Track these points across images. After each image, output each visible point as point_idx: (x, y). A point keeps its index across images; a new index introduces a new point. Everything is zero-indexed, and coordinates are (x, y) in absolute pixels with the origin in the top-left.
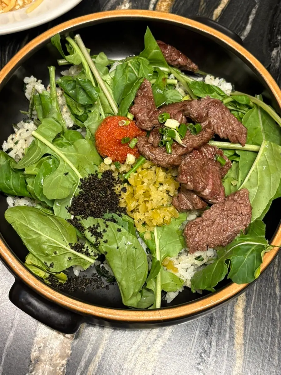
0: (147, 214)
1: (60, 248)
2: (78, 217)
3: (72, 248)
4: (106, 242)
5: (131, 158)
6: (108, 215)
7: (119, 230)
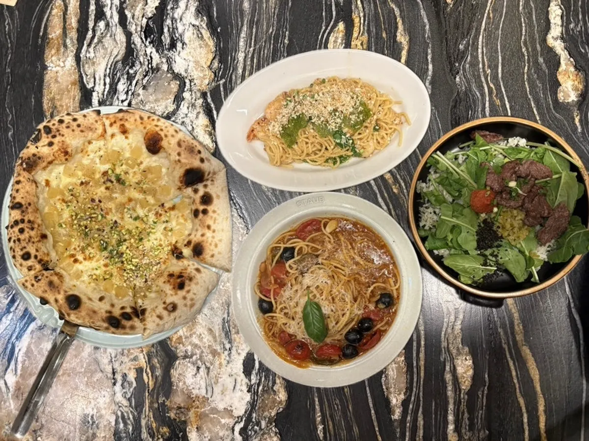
0: (515, 235)
1: (476, 268)
2: (482, 251)
3: (482, 266)
4: (501, 258)
5: (495, 210)
6: (496, 244)
7: (506, 250)
